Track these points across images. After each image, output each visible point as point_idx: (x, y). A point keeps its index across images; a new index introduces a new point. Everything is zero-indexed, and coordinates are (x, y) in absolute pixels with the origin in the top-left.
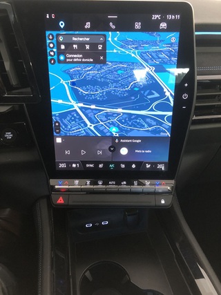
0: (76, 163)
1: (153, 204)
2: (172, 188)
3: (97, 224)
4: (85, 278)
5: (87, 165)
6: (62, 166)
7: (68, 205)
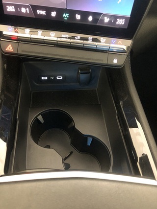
0: (25, 7)
1: (105, 62)
2: (128, 48)
3: (52, 78)
4: (37, 120)
5: (39, 12)
6: (10, 9)
7: (17, 54)
